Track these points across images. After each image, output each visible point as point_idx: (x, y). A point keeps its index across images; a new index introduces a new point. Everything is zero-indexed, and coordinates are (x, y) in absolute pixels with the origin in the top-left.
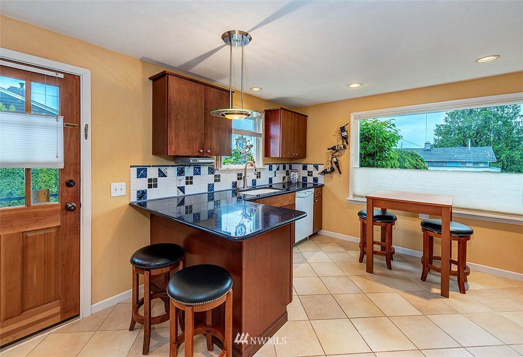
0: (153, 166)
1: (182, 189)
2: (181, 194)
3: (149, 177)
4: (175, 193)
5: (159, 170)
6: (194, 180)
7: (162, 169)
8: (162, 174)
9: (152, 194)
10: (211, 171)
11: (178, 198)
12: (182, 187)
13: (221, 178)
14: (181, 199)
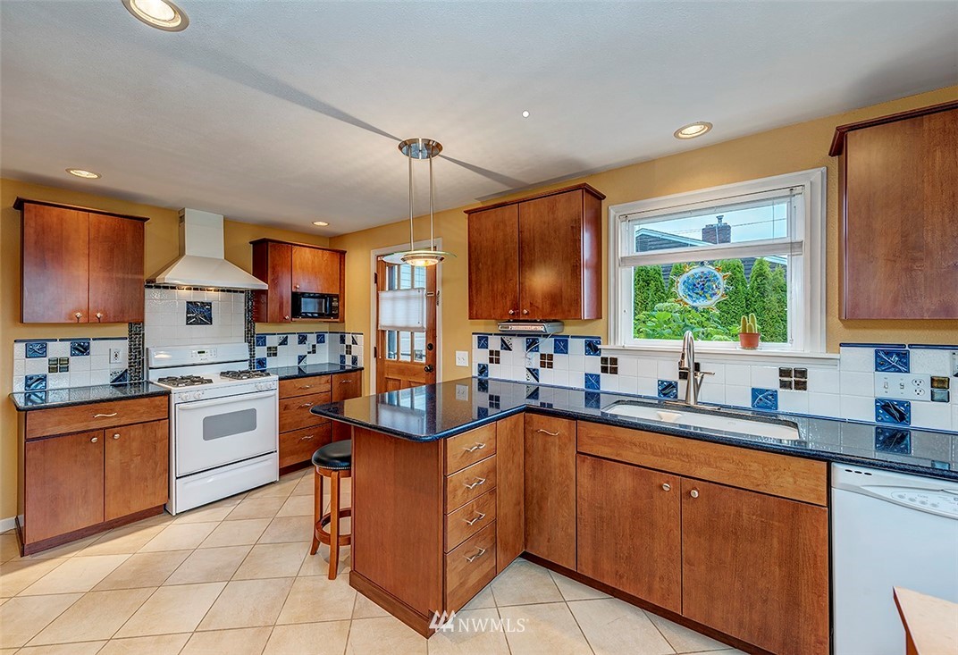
0: (495, 334)
1: (534, 373)
2: (533, 380)
3: (490, 348)
4: (523, 376)
5: (502, 339)
6: (555, 362)
7: (506, 338)
8: (506, 347)
9: (494, 372)
10: (592, 347)
11: (528, 385)
12: (534, 370)
13: (620, 366)
14: (533, 389)
